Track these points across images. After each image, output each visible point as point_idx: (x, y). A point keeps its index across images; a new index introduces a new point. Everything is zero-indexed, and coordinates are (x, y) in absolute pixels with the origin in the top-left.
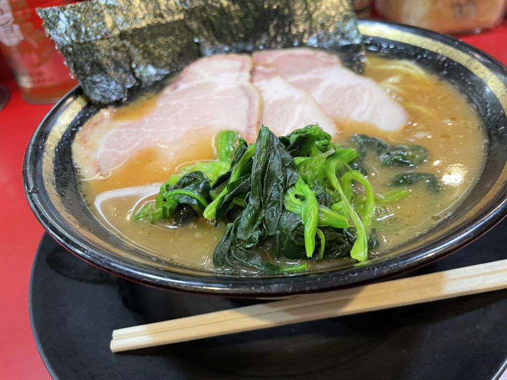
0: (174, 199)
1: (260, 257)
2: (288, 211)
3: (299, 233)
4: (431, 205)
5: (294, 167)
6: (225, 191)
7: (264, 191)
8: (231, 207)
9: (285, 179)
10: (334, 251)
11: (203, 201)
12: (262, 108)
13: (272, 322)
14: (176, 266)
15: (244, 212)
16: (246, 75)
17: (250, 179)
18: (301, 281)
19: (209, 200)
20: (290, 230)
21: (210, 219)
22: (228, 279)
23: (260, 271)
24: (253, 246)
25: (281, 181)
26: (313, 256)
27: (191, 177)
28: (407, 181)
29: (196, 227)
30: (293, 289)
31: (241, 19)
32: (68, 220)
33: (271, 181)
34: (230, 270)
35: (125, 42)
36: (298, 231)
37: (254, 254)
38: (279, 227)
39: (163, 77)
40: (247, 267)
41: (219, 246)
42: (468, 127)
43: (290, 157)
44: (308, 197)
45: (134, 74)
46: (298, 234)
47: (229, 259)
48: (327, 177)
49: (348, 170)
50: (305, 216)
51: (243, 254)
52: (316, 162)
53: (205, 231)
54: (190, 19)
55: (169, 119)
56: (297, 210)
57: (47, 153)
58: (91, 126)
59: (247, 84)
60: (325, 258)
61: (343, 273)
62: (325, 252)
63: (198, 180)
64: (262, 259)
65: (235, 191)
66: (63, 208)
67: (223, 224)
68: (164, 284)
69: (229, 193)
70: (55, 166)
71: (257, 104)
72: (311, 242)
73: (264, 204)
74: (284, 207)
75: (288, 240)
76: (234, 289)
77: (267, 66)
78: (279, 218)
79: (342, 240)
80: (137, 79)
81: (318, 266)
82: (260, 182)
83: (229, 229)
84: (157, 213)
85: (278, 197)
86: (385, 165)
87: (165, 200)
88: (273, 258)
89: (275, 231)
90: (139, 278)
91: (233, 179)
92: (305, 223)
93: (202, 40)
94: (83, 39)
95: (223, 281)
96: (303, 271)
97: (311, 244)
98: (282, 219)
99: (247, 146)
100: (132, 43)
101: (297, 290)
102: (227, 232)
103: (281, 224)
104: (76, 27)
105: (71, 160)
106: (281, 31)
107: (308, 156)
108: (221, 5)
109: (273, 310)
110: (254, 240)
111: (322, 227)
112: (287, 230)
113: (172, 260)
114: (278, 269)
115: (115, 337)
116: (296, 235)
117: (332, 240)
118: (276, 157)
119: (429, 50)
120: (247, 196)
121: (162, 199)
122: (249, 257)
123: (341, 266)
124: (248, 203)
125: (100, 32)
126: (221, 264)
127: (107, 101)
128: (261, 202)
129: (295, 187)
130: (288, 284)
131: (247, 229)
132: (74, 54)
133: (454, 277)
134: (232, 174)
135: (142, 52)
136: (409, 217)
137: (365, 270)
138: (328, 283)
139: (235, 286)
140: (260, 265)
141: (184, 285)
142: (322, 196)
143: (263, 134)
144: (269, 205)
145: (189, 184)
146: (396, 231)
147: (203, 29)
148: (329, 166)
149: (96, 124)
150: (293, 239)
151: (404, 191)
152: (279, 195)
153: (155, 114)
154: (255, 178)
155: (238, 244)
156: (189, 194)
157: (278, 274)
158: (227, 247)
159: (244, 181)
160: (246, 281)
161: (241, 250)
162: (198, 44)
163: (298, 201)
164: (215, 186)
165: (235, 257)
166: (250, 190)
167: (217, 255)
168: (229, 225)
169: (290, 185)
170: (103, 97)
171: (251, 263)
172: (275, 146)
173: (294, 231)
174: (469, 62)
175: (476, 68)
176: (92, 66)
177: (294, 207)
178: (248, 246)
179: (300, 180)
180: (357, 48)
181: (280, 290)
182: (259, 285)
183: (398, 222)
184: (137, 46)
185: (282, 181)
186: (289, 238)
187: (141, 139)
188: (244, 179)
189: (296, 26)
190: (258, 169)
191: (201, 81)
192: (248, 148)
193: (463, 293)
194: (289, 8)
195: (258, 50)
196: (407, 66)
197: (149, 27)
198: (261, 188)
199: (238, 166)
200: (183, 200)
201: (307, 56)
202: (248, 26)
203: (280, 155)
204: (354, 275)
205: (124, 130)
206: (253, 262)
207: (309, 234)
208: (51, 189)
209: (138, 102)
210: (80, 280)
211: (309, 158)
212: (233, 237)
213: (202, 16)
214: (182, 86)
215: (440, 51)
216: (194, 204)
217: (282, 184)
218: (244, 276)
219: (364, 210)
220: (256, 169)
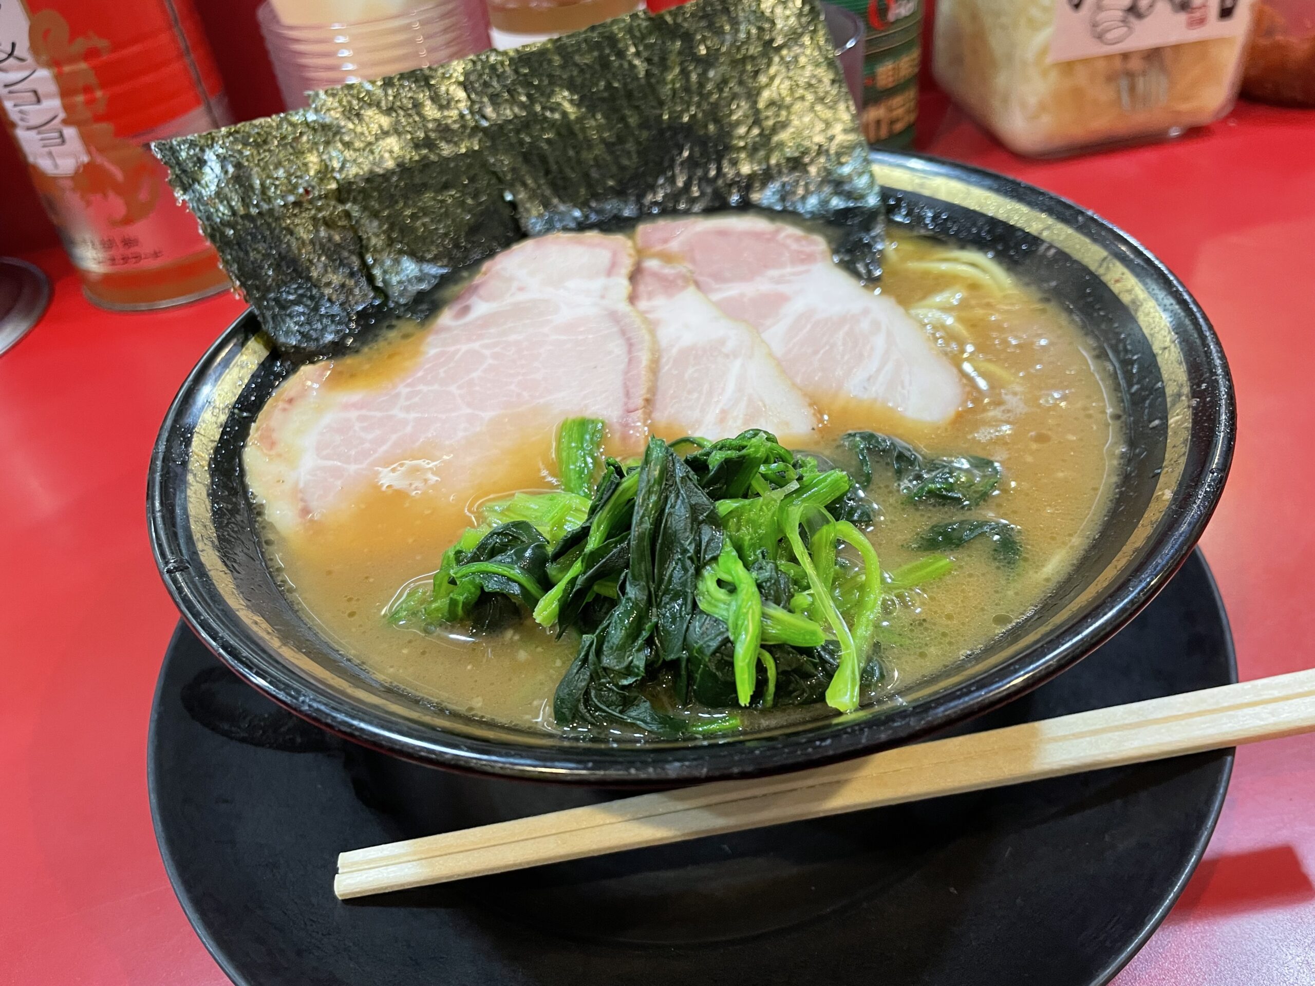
0: (472, 582)
1: (648, 704)
2: (702, 612)
3: (726, 658)
4: (997, 592)
5: (716, 521)
6: (577, 567)
7: (656, 571)
8: (589, 598)
9: (699, 545)
10: (794, 691)
11: (532, 587)
12: (655, 368)
13: (678, 833)
14: (482, 723)
15: (618, 612)
16: (622, 285)
17: (628, 544)
18: (724, 756)
19: (547, 585)
20: (708, 652)
21: (546, 625)
22: (587, 751)
23: (649, 732)
24: (636, 681)
25: (689, 551)
26: (751, 703)
27: (506, 535)
28: (951, 539)
29: (517, 637)
30: (708, 772)
31: (609, 146)
32: (255, 628)
33: (670, 549)
34: (589, 730)
35: (348, 206)
36: (722, 654)
37: (635, 698)
38: (686, 646)
39: (434, 282)
40: (621, 724)
41: (566, 682)
42: (1089, 416)
43: (707, 502)
44: (743, 586)
45: (371, 279)
46: (722, 659)
47: (586, 707)
48: (785, 537)
49: (828, 522)
50: (736, 626)
51: (614, 698)
52: (761, 509)
53: (537, 647)
54: (494, 150)
55: (453, 388)
56: (720, 612)
57: (195, 475)
58: (281, 405)
59: (623, 307)
60: (777, 705)
61: (804, 740)
62: (777, 694)
63: (522, 542)
64: (653, 707)
65: (597, 570)
66: (242, 602)
67: (574, 635)
68: (462, 763)
69: (585, 573)
70: (213, 502)
71: (644, 358)
72: (746, 676)
73: (656, 596)
74: (695, 605)
75: (704, 670)
76: (597, 772)
77: (667, 258)
78: (685, 626)
79: (811, 669)
80: (376, 289)
81: (762, 721)
82: (647, 552)
83: (585, 649)
84: (437, 610)
85: (684, 584)
86: (912, 502)
87: (453, 582)
88: (674, 706)
89: (678, 652)
90: (410, 751)
91: (593, 542)
92: (737, 638)
93: (522, 195)
94: (257, 206)
95: (575, 757)
96: (734, 732)
97: (747, 682)
98: (691, 628)
99: (622, 475)
100: (365, 208)
101: (717, 773)
102: (583, 654)
103: (689, 638)
104: (241, 179)
105: (244, 488)
106: (699, 173)
107: (745, 496)
108: (565, 114)
109: (680, 806)
110: (636, 670)
111: (768, 646)
112: (700, 650)
113: (471, 709)
114: (683, 727)
115: (343, 867)
116: (719, 661)
117: (789, 669)
118: (679, 502)
119: (1023, 231)
120: (622, 577)
121: (446, 579)
122: (627, 703)
123: (805, 722)
124: (623, 595)
125: (295, 187)
126: (570, 718)
127: (313, 346)
128: (650, 592)
129: (717, 564)
130: (700, 762)
131: (622, 648)
132: (239, 243)
133: (1061, 733)
134: (591, 532)
135: (385, 227)
136: (949, 617)
137: (846, 733)
138: (775, 759)
139: (598, 766)
140: (648, 719)
141: (501, 765)
142: (768, 584)
143: (654, 455)
144: (666, 599)
145: (502, 549)
146: (920, 648)
147: (524, 169)
148: (787, 514)
149: (290, 401)
150: (713, 668)
151: (944, 561)
152: (686, 580)
153: (420, 374)
154: (638, 545)
155: (604, 677)
156: (505, 573)
157: (684, 740)
158: (583, 684)
159: (616, 547)
160: (620, 756)
161: (610, 689)
162: (513, 205)
163: (721, 594)
164: (556, 556)
165: (599, 704)
166: (627, 567)
167: (562, 701)
168: (587, 638)
169: (708, 557)
170: (305, 336)
171: (630, 717)
172: (678, 480)
173: (714, 653)
174: (1105, 265)
175: (1117, 281)
176: (277, 267)
177: (716, 606)
178: (625, 682)
179: (729, 548)
180: (868, 218)
181: (685, 773)
182: (645, 764)
183: (926, 629)
184: (375, 215)
185: (692, 551)
186: (706, 666)
187: (394, 437)
188: (616, 543)
189: (734, 163)
190: (644, 526)
191: (521, 297)
192: (623, 480)
193: (1078, 767)
194: (717, 121)
195: (649, 217)
196: (973, 265)
197: (403, 168)
198: (649, 565)
199: (603, 516)
200: (491, 586)
201: (758, 235)
202: (626, 162)
203: (688, 496)
204: (824, 744)
205: (353, 414)
206: (633, 714)
207: (744, 660)
208: (210, 557)
209: (381, 344)
210: (259, 744)
211: (747, 502)
212: (594, 664)
213: (521, 143)
214: (480, 307)
215: (1045, 235)
216: (514, 594)
217: (690, 558)
218: (615, 745)
219: (860, 604)
220: (640, 524)
